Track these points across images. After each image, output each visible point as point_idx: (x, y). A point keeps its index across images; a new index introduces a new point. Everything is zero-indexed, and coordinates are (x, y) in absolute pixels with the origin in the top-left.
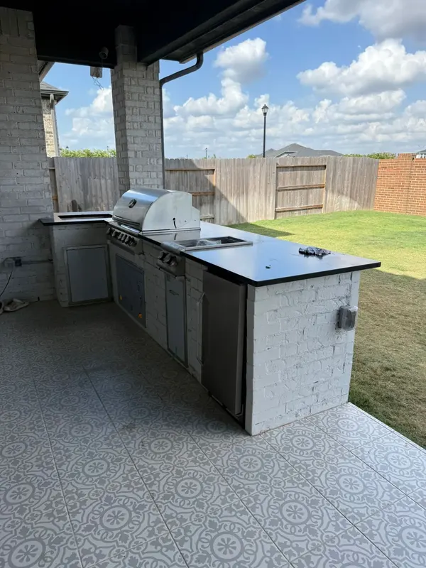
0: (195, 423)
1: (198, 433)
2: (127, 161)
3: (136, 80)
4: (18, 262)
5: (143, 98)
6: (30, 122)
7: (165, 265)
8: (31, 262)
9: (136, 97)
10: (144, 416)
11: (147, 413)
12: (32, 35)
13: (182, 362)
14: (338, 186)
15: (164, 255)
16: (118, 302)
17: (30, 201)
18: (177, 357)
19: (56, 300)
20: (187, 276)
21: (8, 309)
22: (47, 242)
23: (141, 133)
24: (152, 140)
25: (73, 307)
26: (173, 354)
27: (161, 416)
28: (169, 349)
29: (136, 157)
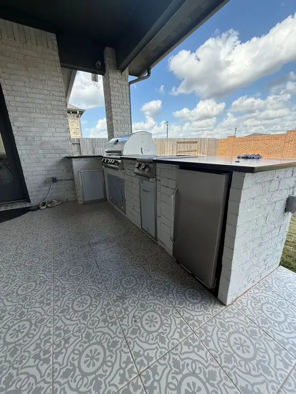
0: (175, 291)
1: (180, 303)
2: (112, 126)
3: (116, 80)
4: (54, 180)
5: (120, 91)
6: (58, 101)
7: (140, 172)
8: (61, 180)
9: (116, 90)
10: (133, 285)
11: (135, 281)
12: (56, 48)
13: (152, 237)
14: (202, 151)
15: (140, 165)
16: (109, 201)
17: (60, 146)
18: (149, 234)
19: (77, 200)
20: (158, 178)
21: (49, 206)
22: (70, 168)
23: (120, 110)
24: (125, 114)
25: (85, 203)
26: (146, 232)
27: (145, 285)
28: (142, 228)
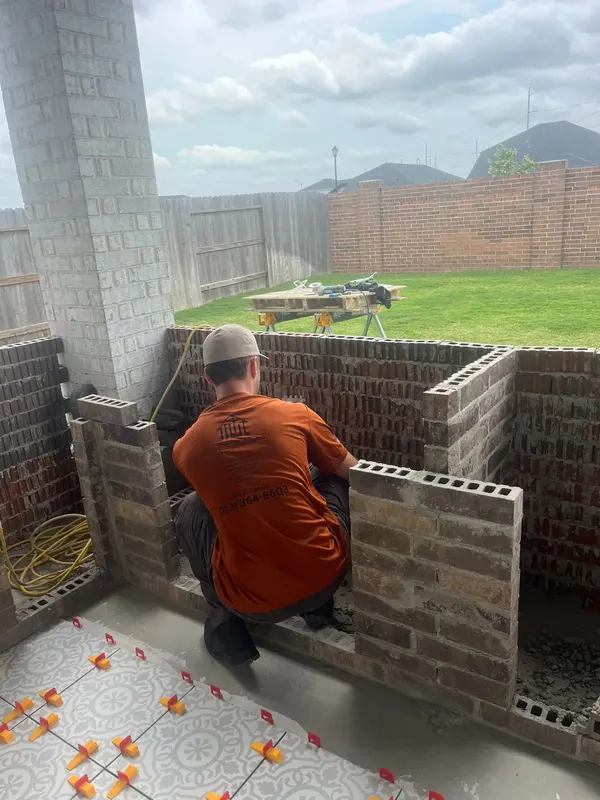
29: (98, 174)
